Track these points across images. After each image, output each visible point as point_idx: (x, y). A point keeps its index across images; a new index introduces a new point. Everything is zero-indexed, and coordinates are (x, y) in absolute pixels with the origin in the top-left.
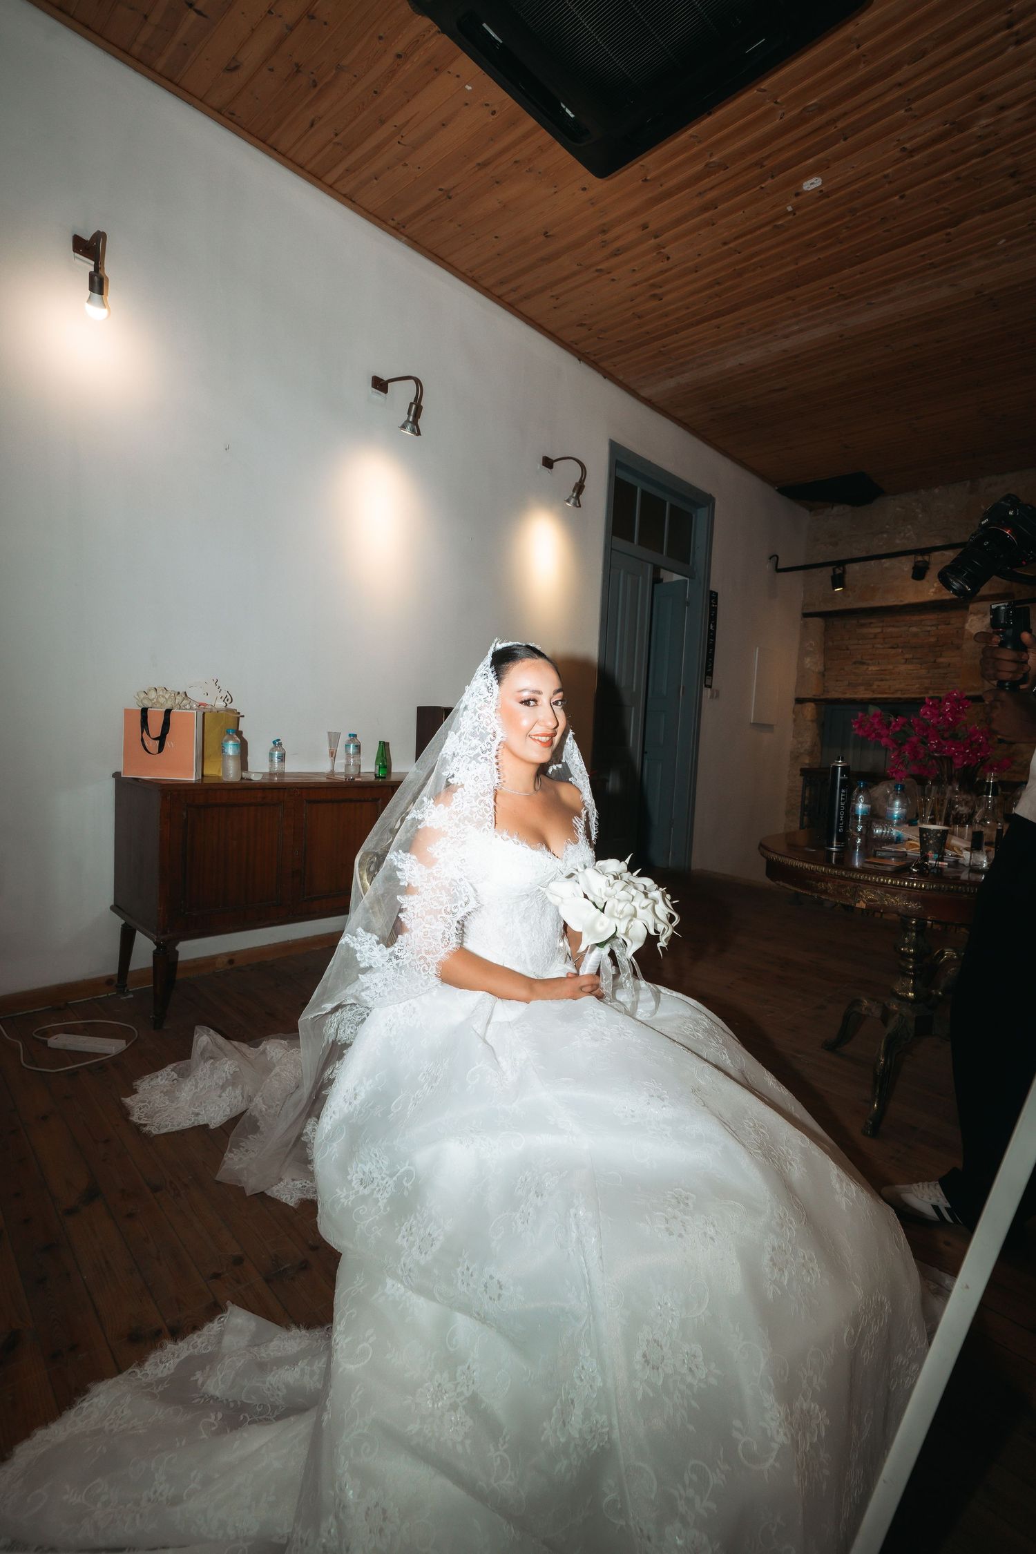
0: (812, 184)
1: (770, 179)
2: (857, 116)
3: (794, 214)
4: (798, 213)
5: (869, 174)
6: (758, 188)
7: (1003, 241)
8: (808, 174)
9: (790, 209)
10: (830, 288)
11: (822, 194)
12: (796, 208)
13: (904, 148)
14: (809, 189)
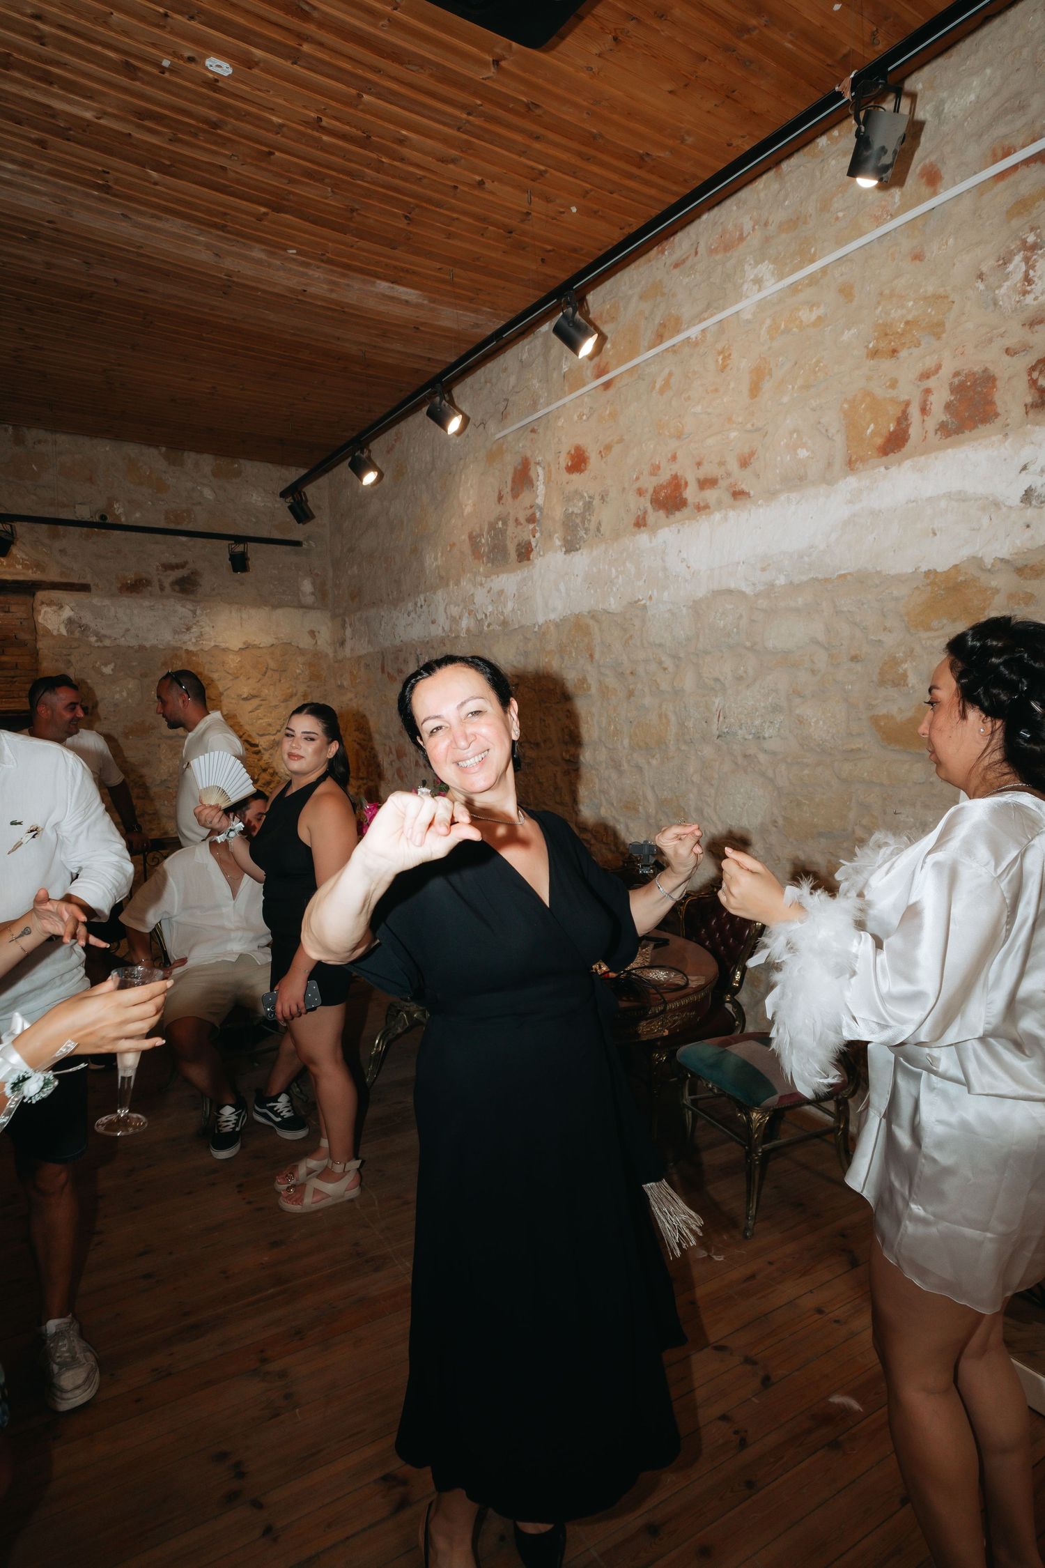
0: (219, 67)
1: (187, 16)
2: (326, 57)
3: (163, 73)
4: (167, 75)
5: (273, 109)
6: (161, 10)
7: (294, 251)
8: (223, 53)
9: (166, 63)
10: (104, 172)
11: (213, 83)
12: (171, 70)
13: (321, 118)
14: (211, 68)
